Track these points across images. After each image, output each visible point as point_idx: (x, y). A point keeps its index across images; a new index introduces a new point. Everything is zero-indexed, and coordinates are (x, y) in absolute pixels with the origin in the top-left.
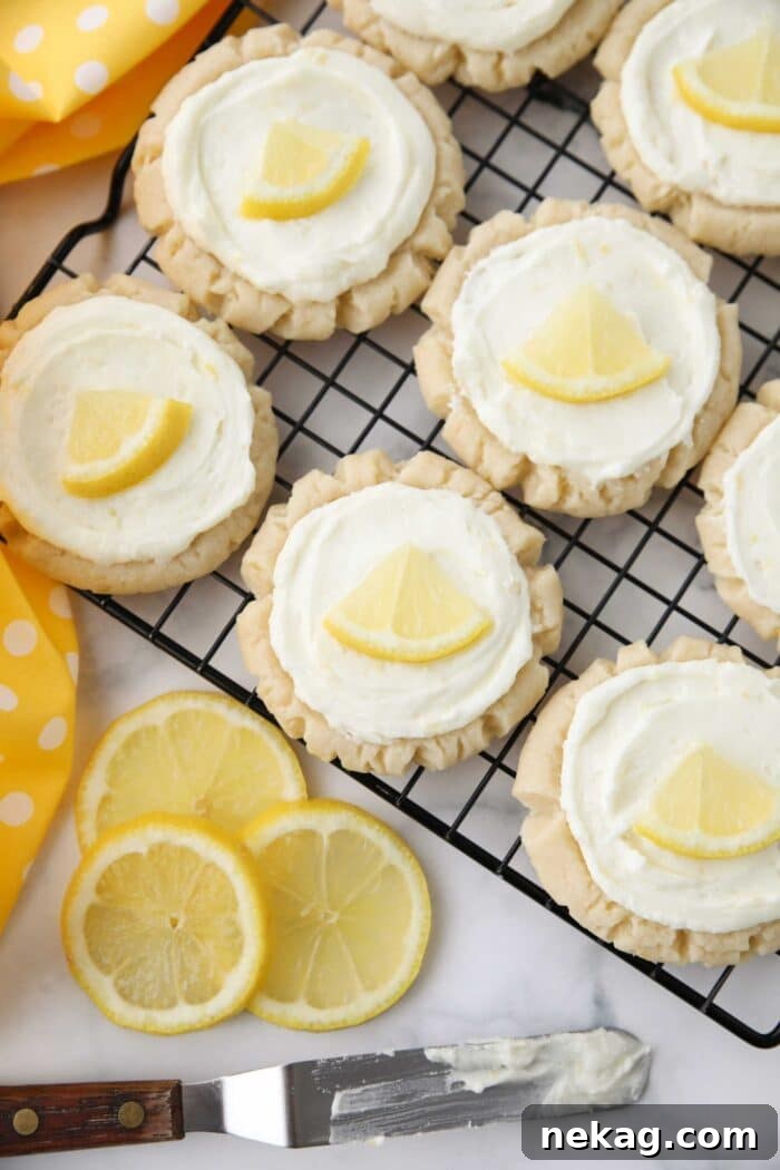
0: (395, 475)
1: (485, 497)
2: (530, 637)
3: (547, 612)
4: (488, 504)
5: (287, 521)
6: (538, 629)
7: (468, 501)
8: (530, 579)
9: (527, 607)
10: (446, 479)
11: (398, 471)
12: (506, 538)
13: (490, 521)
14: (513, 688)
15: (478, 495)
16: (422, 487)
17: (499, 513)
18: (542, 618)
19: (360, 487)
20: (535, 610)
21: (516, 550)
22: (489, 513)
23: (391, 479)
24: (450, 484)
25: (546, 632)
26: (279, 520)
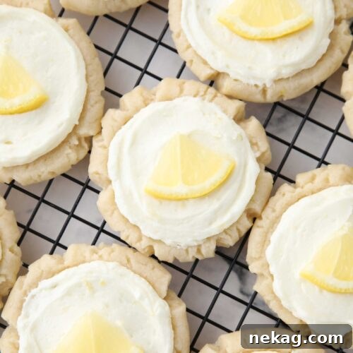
0: (153, 97)
1: (205, 92)
2: (255, 160)
3: (260, 144)
4: (209, 96)
5: (105, 143)
6: (258, 154)
7: (197, 99)
8: (244, 128)
9: (249, 144)
10: (181, 91)
11: (155, 95)
12: (225, 111)
13: (213, 105)
14: (256, 190)
15: (202, 93)
16: (170, 99)
17: (216, 98)
18: (258, 147)
19: (137, 110)
20: (253, 144)
21: (232, 117)
22: (211, 100)
23: (152, 100)
24: (185, 92)
25: (263, 154)
26: (100, 144)
